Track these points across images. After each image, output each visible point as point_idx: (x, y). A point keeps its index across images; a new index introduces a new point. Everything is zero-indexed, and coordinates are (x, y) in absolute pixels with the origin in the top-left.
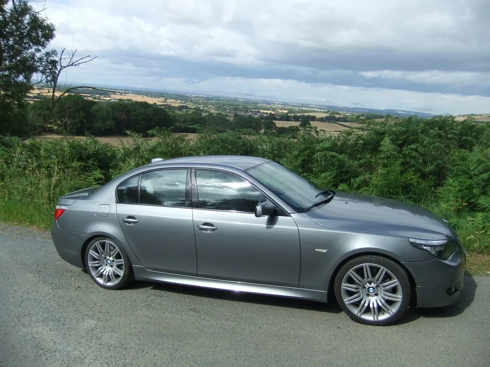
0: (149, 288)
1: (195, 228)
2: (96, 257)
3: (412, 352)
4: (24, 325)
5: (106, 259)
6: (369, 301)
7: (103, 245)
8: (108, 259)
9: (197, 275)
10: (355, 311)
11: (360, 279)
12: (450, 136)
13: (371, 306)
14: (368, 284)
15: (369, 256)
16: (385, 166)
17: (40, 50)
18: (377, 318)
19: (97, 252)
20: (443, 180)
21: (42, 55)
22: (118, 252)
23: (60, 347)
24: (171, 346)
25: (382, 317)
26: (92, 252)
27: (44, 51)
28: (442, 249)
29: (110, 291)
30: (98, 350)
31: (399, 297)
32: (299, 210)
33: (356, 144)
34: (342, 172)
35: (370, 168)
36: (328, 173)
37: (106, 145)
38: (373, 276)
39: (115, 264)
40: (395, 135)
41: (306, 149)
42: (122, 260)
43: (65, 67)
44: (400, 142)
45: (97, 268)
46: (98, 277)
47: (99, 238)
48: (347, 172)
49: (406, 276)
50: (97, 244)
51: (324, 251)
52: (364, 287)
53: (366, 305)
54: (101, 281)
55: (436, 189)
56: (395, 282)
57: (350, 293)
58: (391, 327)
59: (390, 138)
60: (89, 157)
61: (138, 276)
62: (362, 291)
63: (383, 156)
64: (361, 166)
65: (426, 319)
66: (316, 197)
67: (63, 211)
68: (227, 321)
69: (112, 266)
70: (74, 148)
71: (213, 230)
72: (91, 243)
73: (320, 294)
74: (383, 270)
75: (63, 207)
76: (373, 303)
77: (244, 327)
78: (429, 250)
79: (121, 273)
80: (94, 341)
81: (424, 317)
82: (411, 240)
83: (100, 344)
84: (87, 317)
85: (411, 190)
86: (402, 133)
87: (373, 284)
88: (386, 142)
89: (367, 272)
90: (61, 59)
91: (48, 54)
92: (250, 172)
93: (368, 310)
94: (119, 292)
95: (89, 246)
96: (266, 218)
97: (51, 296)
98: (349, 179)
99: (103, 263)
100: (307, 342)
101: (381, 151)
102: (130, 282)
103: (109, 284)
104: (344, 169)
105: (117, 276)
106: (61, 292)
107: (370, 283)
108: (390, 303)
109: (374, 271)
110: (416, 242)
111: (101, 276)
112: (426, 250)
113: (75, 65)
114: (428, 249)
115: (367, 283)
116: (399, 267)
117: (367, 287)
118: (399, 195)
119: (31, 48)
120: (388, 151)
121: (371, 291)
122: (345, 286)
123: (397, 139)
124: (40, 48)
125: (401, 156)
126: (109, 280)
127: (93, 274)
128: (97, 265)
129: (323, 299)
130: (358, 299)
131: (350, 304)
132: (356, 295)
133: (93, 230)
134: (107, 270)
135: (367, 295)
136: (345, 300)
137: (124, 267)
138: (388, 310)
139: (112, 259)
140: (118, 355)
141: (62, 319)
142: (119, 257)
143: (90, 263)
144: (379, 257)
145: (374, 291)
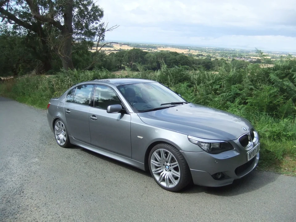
0: (79, 149)
1: (89, 117)
9: (91, 144)
10: (157, 178)
11: (159, 158)
13: (166, 178)
17: (97, 23)
18: (169, 186)
19: (58, 127)
21: (98, 26)
22: (64, 128)
26: (56, 127)
29: (62, 148)
30: (24, 171)
39: (64, 135)
42: (65, 132)
43: (106, 32)
45: (58, 135)
47: (58, 120)
50: (58, 123)
51: (141, 137)
52: (164, 165)
54: (59, 141)
56: (177, 164)
61: (72, 142)
62: (163, 167)
66: (161, 105)
67: (50, 105)
68: (93, 171)
71: (96, 119)
72: (56, 122)
73: (140, 164)
74: (170, 154)
75: (50, 103)
76: (163, 174)
77: (98, 175)
80: (27, 167)
82: (190, 137)
84: (37, 157)
87: (168, 163)
89: (162, 154)
91: (100, 25)
93: (164, 180)
94: (64, 149)
97: (36, 146)
99: (61, 133)
102: (69, 145)
105: (64, 140)
106: (41, 145)
110: (192, 138)
111: (59, 139)
115: (165, 162)
121: (167, 168)
122: (153, 162)
126: (62, 142)
127: (57, 138)
128: (58, 134)
129: (143, 168)
130: (160, 171)
131: (155, 174)
132: (158, 169)
133: (57, 115)
134: (62, 136)
135: (165, 170)
136: (153, 171)
137: (66, 136)
139: (63, 131)
140: (28, 176)
141: (27, 156)
142: (65, 130)
143: (56, 132)
144: (169, 145)
145: (169, 168)
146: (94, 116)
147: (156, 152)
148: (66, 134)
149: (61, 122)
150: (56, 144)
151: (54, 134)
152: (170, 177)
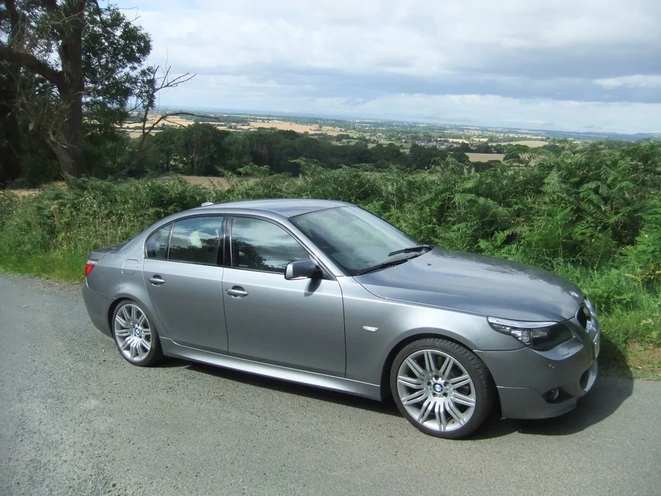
0: (183, 367)
1: (224, 290)
2: (123, 325)
4: (20, 401)
5: (134, 327)
6: (435, 402)
7: (129, 310)
8: (137, 328)
9: (228, 353)
10: (416, 415)
11: (421, 370)
13: (437, 410)
14: (434, 379)
15: (432, 339)
17: (135, 68)
18: (445, 428)
19: (124, 318)
20: (637, 235)
21: (137, 74)
22: (145, 320)
23: (43, 428)
24: (165, 439)
25: (450, 427)
26: (118, 319)
27: (139, 69)
28: (545, 333)
29: (137, 367)
30: (81, 435)
31: (471, 401)
32: (349, 272)
34: (483, 223)
36: (462, 225)
37: (196, 187)
38: (438, 368)
39: (143, 336)
40: (569, 169)
41: (447, 190)
42: (149, 330)
43: (158, 89)
44: (575, 179)
45: (125, 338)
46: (126, 349)
47: (125, 302)
48: (491, 223)
49: (481, 371)
50: (123, 308)
51: (373, 329)
52: (429, 383)
53: (430, 408)
54: (128, 354)
56: (466, 378)
58: (464, 442)
59: (560, 173)
61: (167, 351)
62: (427, 388)
63: (546, 199)
66: (390, 255)
67: (93, 266)
68: (251, 416)
69: (141, 337)
70: (154, 191)
71: (245, 295)
72: (117, 307)
73: (371, 388)
74: (451, 360)
75: (93, 262)
76: (439, 405)
77: (268, 424)
78: (520, 335)
79: (148, 346)
80: (83, 424)
82: (492, 320)
83: (87, 430)
84: (91, 396)
85: (580, 249)
86: (580, 166)
87: (440, 379)
88: (553, 179)
90: (154, 77)
91: (144, 73)
93: (432, 416)
94: (146, 369)
95: (115, 312)
96: (305, 281)
97: (68, 369)
98: (493, 234)
99: (132, 332)
101: (545, 193)
102: (159, 358)
103: (136, 359)
104: (486, 219)
105: (144, 350)
106: (81, 365)
107: (437, 378)
108: (463, 408)
109: (439, 361)
110: (498, 323)
111: (128, 348)
113: (170, 86)
115: (432, 377)
116: (471, 356)
117: (432, 383)
119: (126, 66)
120: (554, 192)
121: (438, 390)
122: (403, 380)
124: (136, 65)
126: (137, 355)
127: (121, 345)
128: (125, 335)
129: (377, 396)
130: (420, 399)
131: (409, 405)
132: (417, 394)
133: (118, 293)
134: (135, 341)
135: (432, 395)
136: (402, 399)
137: (151, 339)
138: (458, 418)
139: (140, 328)
140: (99, 444)
141: (64, 397)
142: (145, 326)
143: (117, 332)
144: (445, 341)
145: (442, 390)
146: (236, 287)
147: (412, 359)
148: (150, 333)
149: (134, 306)
150: (119, 360)
151: (113, 336)
152: (448, 409)
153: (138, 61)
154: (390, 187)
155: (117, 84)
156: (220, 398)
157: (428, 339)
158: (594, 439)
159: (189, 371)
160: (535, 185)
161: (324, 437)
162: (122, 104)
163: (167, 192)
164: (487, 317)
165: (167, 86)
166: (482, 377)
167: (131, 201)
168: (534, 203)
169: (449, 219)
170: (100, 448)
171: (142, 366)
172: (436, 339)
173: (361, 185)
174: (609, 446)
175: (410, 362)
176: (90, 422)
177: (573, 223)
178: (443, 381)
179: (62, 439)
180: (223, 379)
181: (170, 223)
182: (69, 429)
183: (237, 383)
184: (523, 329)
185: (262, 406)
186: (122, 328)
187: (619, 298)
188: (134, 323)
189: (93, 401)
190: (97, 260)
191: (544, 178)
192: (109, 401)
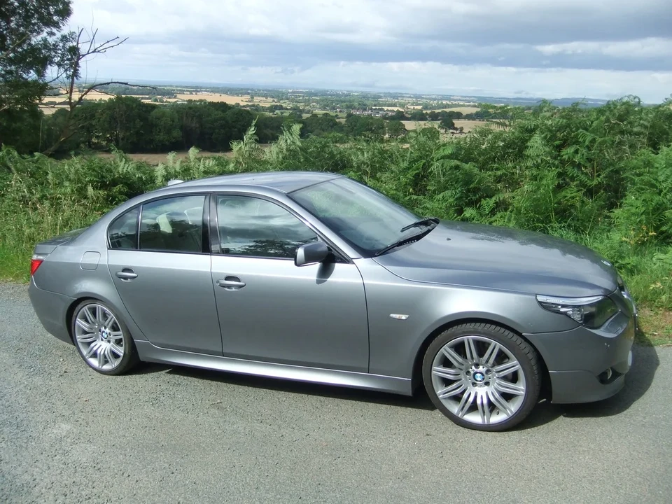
0: (163, 372)
1: (215, 283)
2: (86, 329)
3: (535, 478)
5: (100, 331)
6: (476, 393)
7: (94, 311)
8: (104, 332)
10: (454, 409)
11: (460, 359)
12: (635, 129)
13: (479, 402)
14: (473, 367)
15: (473, 324)
16: (534, 178)
17: (54, 34)
18: (488, 420)
19: (86, 321)
20: (622, 197)
21: (56, 40)
22: (114, 321)
24: (167, 465)
25: (496, 419)
26: (80, 322)
27: (59, 35)
28: (593, 309)
29: (107, 377)
30: (59, 472)
31: (520, 388)
32: (368, 253)
33: (492, 148)
34: (468, 191)
35: (513, 183)
36: (448, 193)
38: (481, 354)
39: (113, 340)
40: (550, 131)
41: (421, 158)
42: (120, 333)
43: (83, 56)
44: (558, 142)
45: (89, 344)
46: (91, 357)
47: (87, 302)
48: (476, 190)
49: (530, 356)
50: (85, 310)
51: (404, 317)
52: (468, 373)
53: (471, 399)
54: (94, 362)
55: (612, 212)
56: (513, 364)
57: (447, 382)
59: (543, 136)
60: (114, 183)
61: (144, 356)
62: (466, 378)
63: (530, 163)
64: (499, 180)
65: (568, 420)
66: (402, 231)
67: (41, 262)
68: (261, 425)
69: (109, 341)
71: (241, 287)
72: (77, 309)
73: (402, 382)
74: (495, 346)
75: (41, 257)
76: (482, 396)
77: (284, 434)
78: (571, 313)
79: (120, 351)
80: (58, 456)
81: (565, 416)
82: (540, 298)
83: (64, 463)
84: (59, 419)
85: (571, 214)
86: (560, 128)
87: (481, 367)
88: (537, 144)
89: (471, 349)
90: (78, 44)
91: (64, 39)
92: (297, 195)
93: (474, 408)
94: (120, 378)
95: (75, 314)
96: (316, 266)
97: (22, 386)
98: (479, 200)
99: (97, 337)
100: (373, 459)
101: (528, 156)
102: (134, 364)
103: (106, 367)
104: (472, 186)
105: (116, 356)
106: (38, 380)
107: (477, 365)
108: (508, 397)
109: (481, 348)
110: (548, 301)
111: (95, 355)
112: (565, 313)
113: (99, 51)
114: (569, 311)
115: (472, 365)
116: (520, 340)
117: (472, 373)
118: (550, 222)
119: (42, 31)
120: (538, 156)
121: (479, 379)
122: (438, 371)
123: (553, 138)
124: (54, 30)
125: (556, 162)
126: (106, 362)
127: (85, 352)
128: (89, 340)
129: (408, 391)
130: (458, 391)
131: (446, 399)
132: (455, 385)
133: (78, 291)
134: (103, 346)
135: (472, 385)
136: (438, 393)
137: (123, 343)
138: (504, 408)
139: (107, 330)
140: (85, 481)
141: (25, 422)
142: (115, 328)
143: (79, 338)
144: (488, 325)
145: (483, 379)
146: (228, 278)
147: (450, 347)
148: (122, 337)
149: (99, 306)
150: (83, 370)
151: (74, 342)
152: (492, 399)
153: (56, 25)
154: (360, 157)
155: (34, 50)
156: (219, 406)
157: (468, 324)
158: (645, 418)
159: (172, 376)
160: (517, 148)
161: (354, 443)
162: (40, 74)
163: (110, 171)
164: (536, 295)
165: (94, 52)
166: (533, 362)
167: (67, 184)
168: (515, 167)
169: (428, 188)
170: (87, 486)
171: (113, 375)
172: (478, 324)
173: (332, 155)
174: (663, 423)
175: (447, 350)
176: (65, 453)
177: (559, 188)
178: (485, 369)
179: (35, 480)
180: (214, 383)
181: (137, 207)
182: (40, 466)
183: (232, 386)
184: (574, 307)
185: (270, 412)
186: (85, 333)
187: (623, 262)
188: (100, 326)
189: (63, 426)
190: (46, 254)
191: (527, 141)
192: (84, 423)
